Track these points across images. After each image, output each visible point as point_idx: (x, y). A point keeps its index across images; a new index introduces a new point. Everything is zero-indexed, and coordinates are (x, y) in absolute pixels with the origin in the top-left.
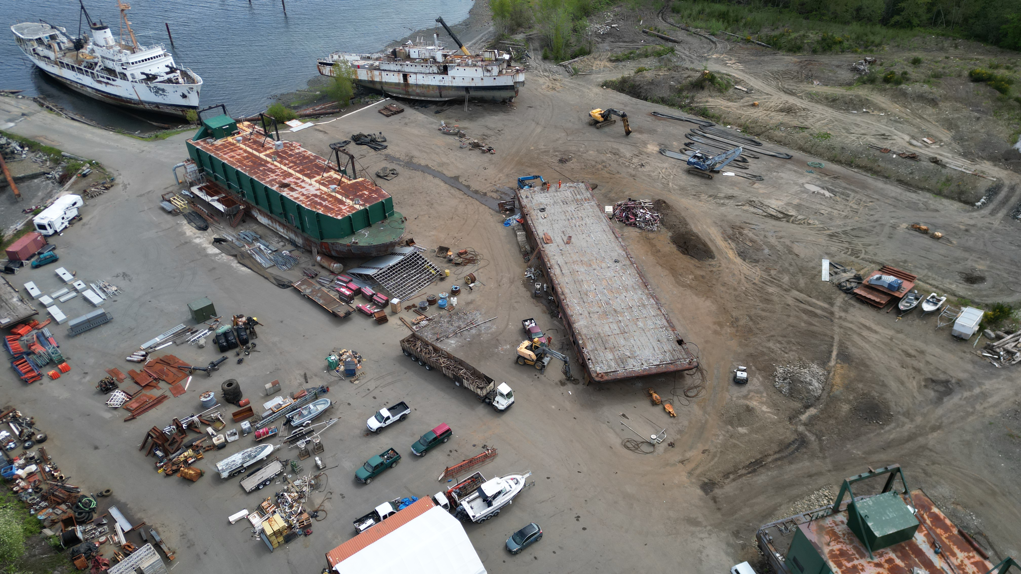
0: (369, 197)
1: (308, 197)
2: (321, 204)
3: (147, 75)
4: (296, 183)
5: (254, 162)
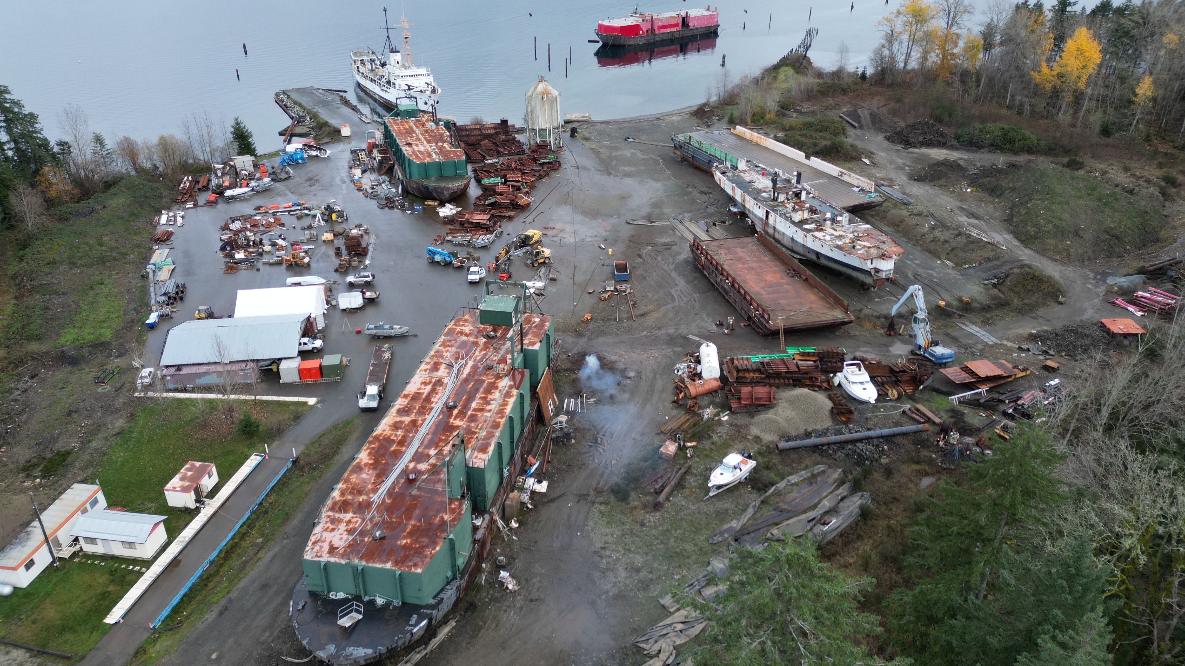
1: (415, 151)
2: (416, 155)
3: (409, 86)
4: (417, 145)
5: (407, 132)
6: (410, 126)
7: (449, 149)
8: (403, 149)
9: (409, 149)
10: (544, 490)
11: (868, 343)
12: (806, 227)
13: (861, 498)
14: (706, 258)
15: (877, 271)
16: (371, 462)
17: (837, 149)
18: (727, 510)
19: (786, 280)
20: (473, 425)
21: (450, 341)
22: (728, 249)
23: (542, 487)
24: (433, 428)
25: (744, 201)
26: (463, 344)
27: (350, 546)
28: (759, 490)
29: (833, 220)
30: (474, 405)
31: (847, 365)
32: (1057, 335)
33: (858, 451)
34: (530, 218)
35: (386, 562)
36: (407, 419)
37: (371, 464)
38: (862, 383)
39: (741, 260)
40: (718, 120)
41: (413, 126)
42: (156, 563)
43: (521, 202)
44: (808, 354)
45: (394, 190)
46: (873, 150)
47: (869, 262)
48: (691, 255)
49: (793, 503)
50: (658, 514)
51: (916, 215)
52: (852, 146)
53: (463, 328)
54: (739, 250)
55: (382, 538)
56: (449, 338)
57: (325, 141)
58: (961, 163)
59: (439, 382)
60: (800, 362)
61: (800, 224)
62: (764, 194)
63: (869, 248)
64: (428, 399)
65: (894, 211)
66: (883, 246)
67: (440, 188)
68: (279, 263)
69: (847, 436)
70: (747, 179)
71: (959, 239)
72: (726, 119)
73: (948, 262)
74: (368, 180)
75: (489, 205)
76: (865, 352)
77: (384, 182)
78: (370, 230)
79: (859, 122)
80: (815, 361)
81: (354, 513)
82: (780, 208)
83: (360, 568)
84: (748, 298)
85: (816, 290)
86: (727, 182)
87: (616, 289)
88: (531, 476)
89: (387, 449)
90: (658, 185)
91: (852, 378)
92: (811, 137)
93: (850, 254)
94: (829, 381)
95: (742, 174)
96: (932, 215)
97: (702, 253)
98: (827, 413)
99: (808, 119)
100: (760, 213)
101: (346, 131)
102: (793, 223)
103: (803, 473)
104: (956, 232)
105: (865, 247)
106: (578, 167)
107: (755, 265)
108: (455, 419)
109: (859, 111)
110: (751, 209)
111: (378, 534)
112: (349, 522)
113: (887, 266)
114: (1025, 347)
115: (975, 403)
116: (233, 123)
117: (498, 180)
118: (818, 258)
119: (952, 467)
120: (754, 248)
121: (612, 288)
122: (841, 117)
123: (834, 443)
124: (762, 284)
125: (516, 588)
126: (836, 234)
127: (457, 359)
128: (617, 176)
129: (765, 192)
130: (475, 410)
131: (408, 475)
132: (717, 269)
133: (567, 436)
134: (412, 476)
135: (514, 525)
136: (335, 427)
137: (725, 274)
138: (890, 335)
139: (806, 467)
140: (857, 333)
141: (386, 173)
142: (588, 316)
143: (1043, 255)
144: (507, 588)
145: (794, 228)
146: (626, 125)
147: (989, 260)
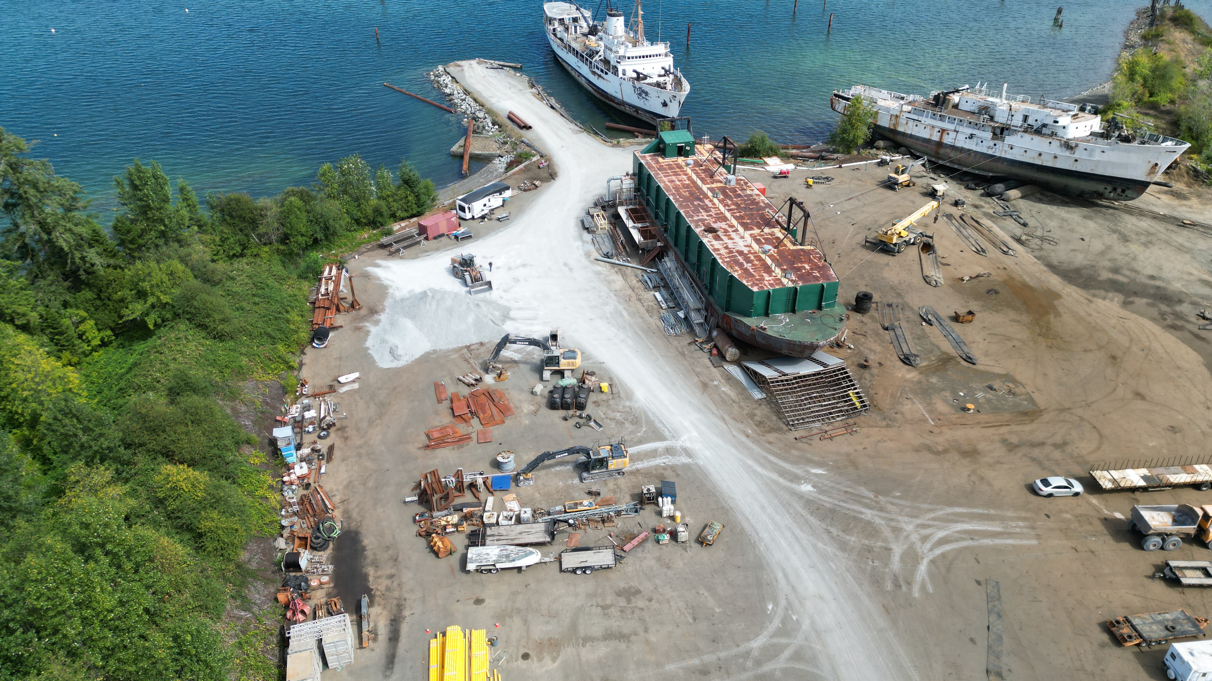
0: (809, 274)
1: (731, 252)
2: (741, 265)
3: (638, 74)
5: (692, 194)
6: (690, 178)
7: (792, 247)
8: (705, 241)
9: (717, 244)
41: (694, 177)
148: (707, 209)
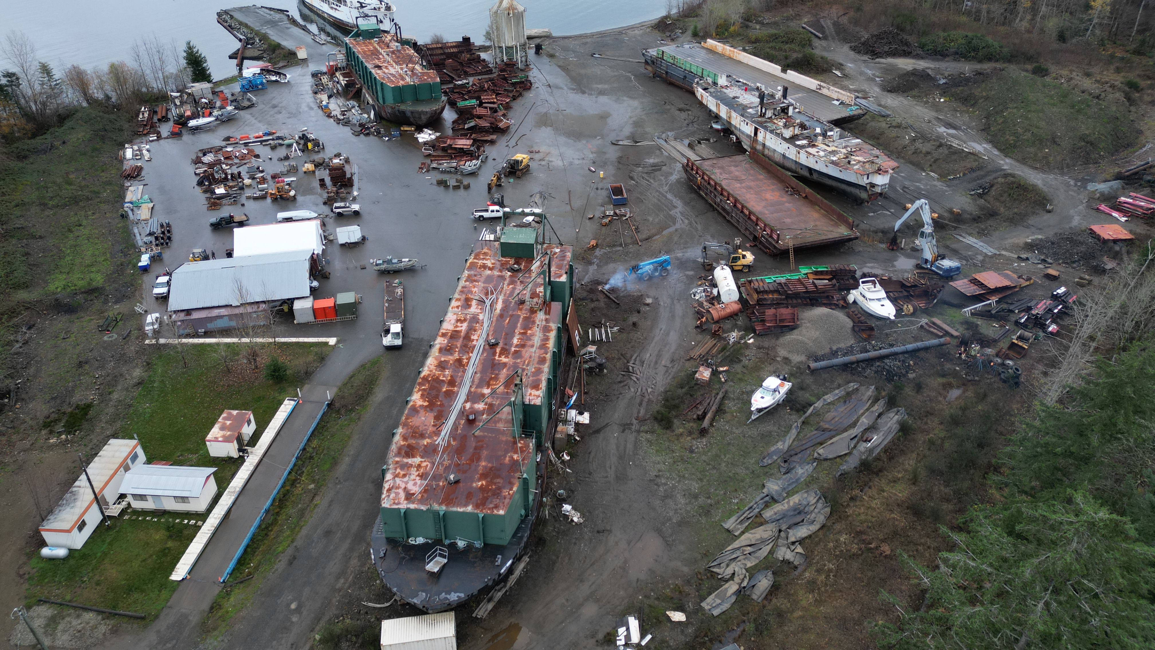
1: (386, 74)
2: (389, 78)
3: (361, 3)
4: (386, 67)
5: (372, 54)
6: (374, 47)
7: (421, 71)
8: (373, 71)
9: (379, 72)
10: (587, 421)
11: (874, 259)
12: (798, 143)
13: (896, 414)
14: (703, 178)
15: (873, 185)
16: (426, 404)
17: (808, 61)
18: (770, 432)
19: (786, 198)
20: (519, 361)
21: (475, 275)
22: (722, 168)
23: (585, 419)
24: (480, 367)
25: (730, 118)
26: (489, 279)
27: (425, 491)
28: (798, 411)
29: (824, 135)
30: (515, 341)
31: (863, 282)
32: (1053, 243)
33: (887, 367)
34: (512, 142)
35: (466, 505)
36: (451, 359)
37: (426, 406)
38: (879, 300)
39: (737, 179)
40: (682, 33)
42: (211, 515)
43: (501, 125)
44: (822, 273)
45: (366, 116)
46: (841, 61)
47: (865, 177)
48: (684, 175)
49: (833, 422)
50: (704, 440)
51: (895, 127)
52: (822, 58)
53: (485, 262)
54: (733, 168)
55: (457, 482)
56: (472, 272)
57: (281, 64)
58: (930, 72)
59: (475, 319)
60: (816, 281)
61: (792, 140)
62: (750, 110)
63: (864, 163)
64: (467, 338)
65: (873, 124)
66: (877, 161)
67: (418, 112)
68: (263, 197)
69: (872, 354)
70: (731, 96)
71: (941, 150)
72: (689, 32)
73: (932, 174)
74: (336, 106)
75: (468, 129)
76: (872, 268)
77: (353, 107)
78: (351, 159)
79: (823, 33)
80: (829, 280)
81: (422, 458)
82: (769, 125)
83: (441, 513)
84: (753, 218)
85: (817, 207)
86: (710, 98)
87: (615, 213)
88: (571, 408)
89: (439, 391)
90: (635, 103)
91: (869, 295)
92: (780, 49)
93: (846, 169)
94: (845, 299)
95: (724, 90)
96: (911, 127)
97: (697, 173)
98: (849, 331)
99: (773, 31)
100: (748, 129)
101: (302, 54)
102: (785, 139)
103: (837, 391)
104: (938, 144)
105: (859, 162)
106: (549, 86)
107: (752, 184)
108: (500, 356)
109: (822, 21)
110: (738, 126)
111: (452, 477)
112: (419, 466)
113: (881, 180)
114: (1024, 256)
115: (987, 314)
116: (184, 47)
117: (474, 102)
118: (811, 174)
119: (977, 378)
120: (747, 166)
121: (612, 213)
122: (803, 28)
123: (863, 361)
124: (763, 203)
125: (582, 521)
126: (829, 149)
127: (487, 294)
128: (591, 94)
129: (751, 108)
130: (517, 346)
131: (468, 416)
132: (715, 189)
133: (601, 366)
134: (472, 417)
135: (567, 458)
136: (363, 366)
137: (725, 194)
138: (893, 250)
139: (839, 386)
140: (861, 249)
141: (353, 98)
142: (593, 242)
143: (1024, 164)
144: (572, 521)
145: (786, 145)
146: (589, 40)
147: (972, 170)
148: (379, 59)
